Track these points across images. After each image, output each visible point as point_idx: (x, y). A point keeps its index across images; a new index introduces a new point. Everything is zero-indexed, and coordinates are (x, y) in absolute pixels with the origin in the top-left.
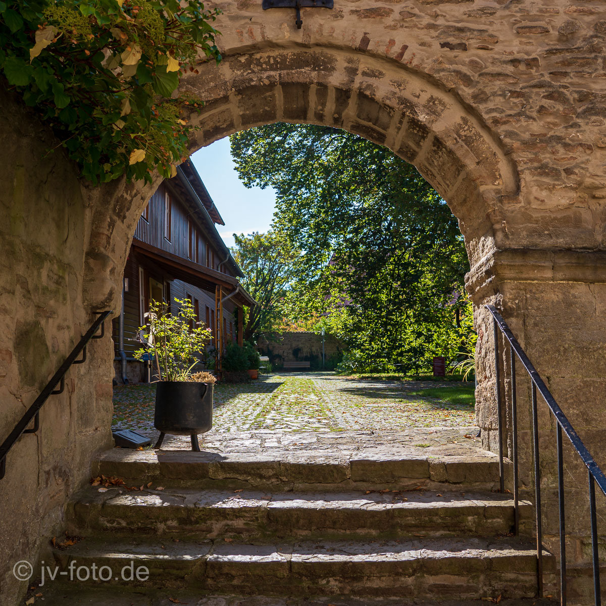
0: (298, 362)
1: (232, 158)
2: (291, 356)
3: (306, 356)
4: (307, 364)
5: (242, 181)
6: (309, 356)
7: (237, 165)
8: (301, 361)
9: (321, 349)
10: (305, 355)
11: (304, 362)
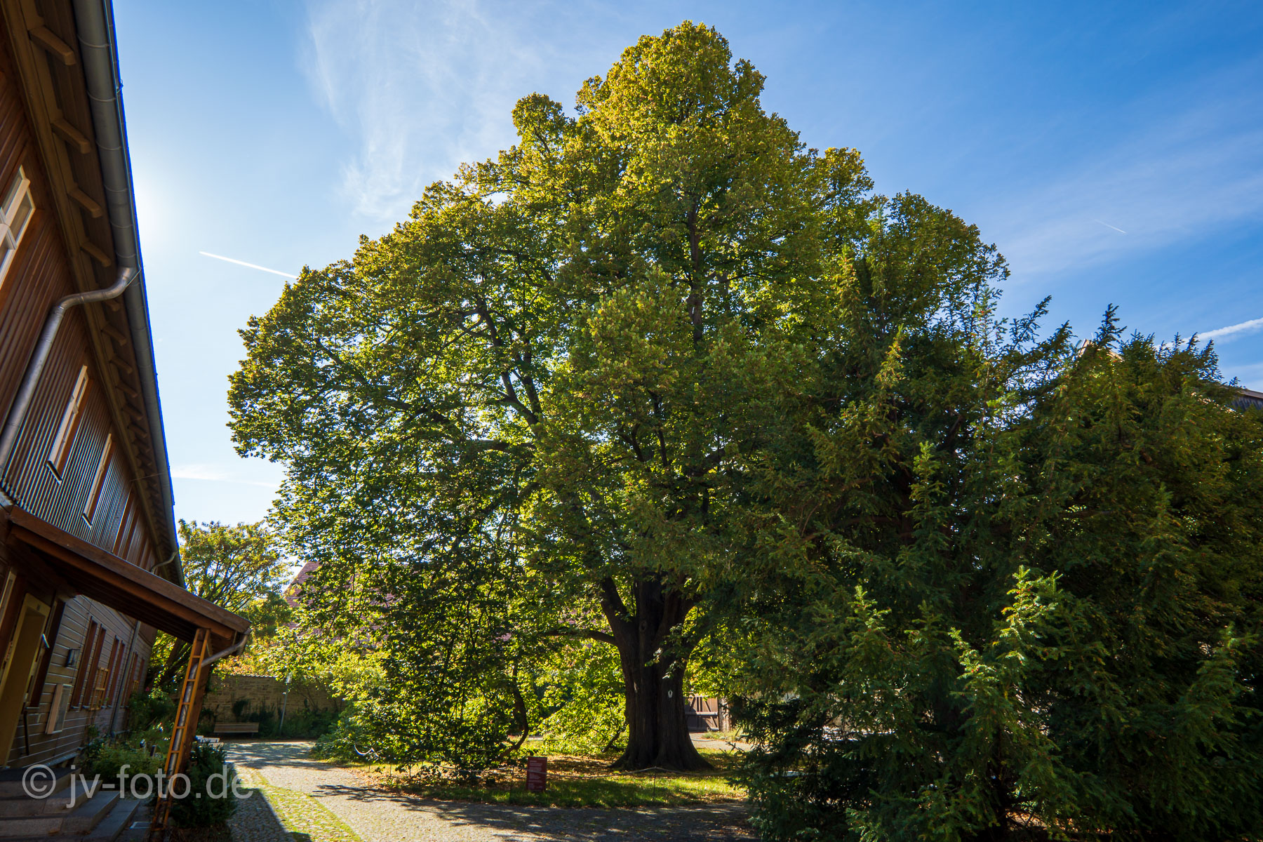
0: (240, 724)
1: (229, 408)
2: (229, 713)
3: (254, 714)
4: (254, 727)
5: (236, 444)
6: (258, 713)
7: (234, 421)
8: (244, 721)
9: (279, 703)
10: (252, 711)
11: (249, 724)
